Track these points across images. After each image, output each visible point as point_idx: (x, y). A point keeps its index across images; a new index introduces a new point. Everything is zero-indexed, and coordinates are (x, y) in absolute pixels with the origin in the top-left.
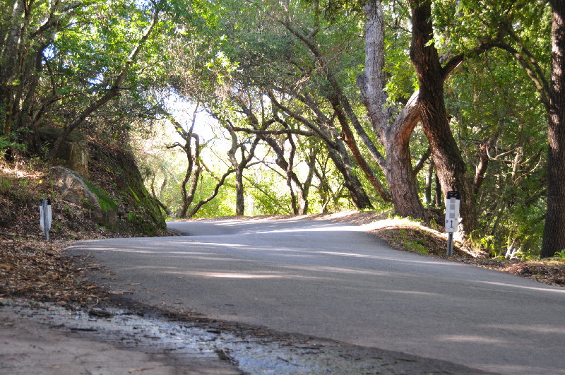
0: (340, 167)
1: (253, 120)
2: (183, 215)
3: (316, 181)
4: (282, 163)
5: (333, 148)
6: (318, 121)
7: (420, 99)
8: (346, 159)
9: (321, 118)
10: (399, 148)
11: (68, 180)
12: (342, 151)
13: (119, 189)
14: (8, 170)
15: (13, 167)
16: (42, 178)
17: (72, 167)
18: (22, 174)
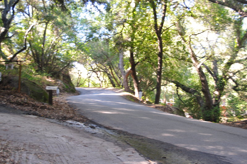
4: (98, 77)
8: (111, 77)
10: (126, 78)
11: (59, 82)
12: (110, 75)
13: (68, 83)
14: (47, 80)
15: (48, 79)
16: (54, 81)
17: (59, 79)
18: (50, 80)
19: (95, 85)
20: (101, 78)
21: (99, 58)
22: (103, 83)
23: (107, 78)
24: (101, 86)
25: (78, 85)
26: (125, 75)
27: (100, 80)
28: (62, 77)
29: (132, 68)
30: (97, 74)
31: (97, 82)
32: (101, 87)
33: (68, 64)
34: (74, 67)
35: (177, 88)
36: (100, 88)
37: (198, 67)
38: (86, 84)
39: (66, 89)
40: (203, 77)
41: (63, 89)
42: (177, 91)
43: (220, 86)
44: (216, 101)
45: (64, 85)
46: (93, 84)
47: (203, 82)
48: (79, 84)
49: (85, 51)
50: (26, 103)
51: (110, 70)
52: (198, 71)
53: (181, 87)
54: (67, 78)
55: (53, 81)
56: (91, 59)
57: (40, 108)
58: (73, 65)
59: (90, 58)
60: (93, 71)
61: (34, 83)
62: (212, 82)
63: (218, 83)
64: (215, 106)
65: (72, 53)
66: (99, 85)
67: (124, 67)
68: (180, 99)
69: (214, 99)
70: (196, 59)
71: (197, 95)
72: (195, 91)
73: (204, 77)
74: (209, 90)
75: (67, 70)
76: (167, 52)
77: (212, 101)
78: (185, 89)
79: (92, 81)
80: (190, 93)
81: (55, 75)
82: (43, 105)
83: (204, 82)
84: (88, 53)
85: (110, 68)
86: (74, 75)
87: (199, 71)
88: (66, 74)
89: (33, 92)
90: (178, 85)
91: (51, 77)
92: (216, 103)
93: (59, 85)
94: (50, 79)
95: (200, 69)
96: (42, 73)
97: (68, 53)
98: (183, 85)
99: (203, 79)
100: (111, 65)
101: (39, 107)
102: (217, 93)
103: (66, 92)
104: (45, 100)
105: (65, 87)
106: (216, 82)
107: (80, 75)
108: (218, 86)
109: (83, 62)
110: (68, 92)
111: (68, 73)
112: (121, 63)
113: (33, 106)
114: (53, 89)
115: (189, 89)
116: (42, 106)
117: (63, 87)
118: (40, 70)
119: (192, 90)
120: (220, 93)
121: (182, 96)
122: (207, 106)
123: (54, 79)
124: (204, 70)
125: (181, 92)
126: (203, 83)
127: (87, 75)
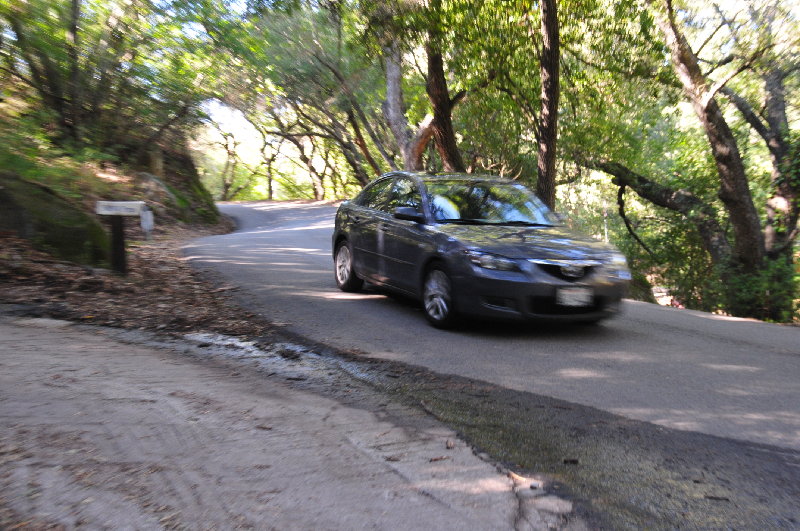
0: (351, 162)
1: (281, 125)
2: (224, 198)
3: (329, 171)
4: (305, 160)
5: (346, 148)
6: (333, 126)
7: (433, 123)
8: (358, 157)
9: (335, 124)
10: (415, 160)
11: (151, 184)
12: (354, 151)
13: (188, 187)
14: (101, 175)
15: (105, 172)
16: (130, 182)
17: (152, 172)
18: (114, 178)
19: (293, 190)
20: (318, 164)
21: (303, 80)
22: (327, 181)
23: (342, 160)
24: (321, 192)
25: (226, 192)
26: (411, 145)
27: (312, 169)
28: (159, 164)
29: (437, 116)
30: (301, 148)
31: (302, 177)
32: (319, 197)
33: (183, 108)
34: (208, 124)
35: (622, 191)
36: (317, 199)
37: (704, 102)
38: (260, 188)
39: (177, 212)
40: (723, 143)
41: (168, 212)
42: (621, 203)
43: (794, 177)
44: (779, 236)
45: (172, 196)
46: (288, 188)
47: (724, 163)
48: (229, 191)
49: (246, 55)
50: (17, 271)
51: (351, 131)
52: (702, 119)
53: (634, 187)
54: (183, 168)
55: (126, 179)
56: (272, 87)
57: (75, 290)
58: (200, 114)
59: (268, 81)
60: (285, 133)
61: (46, 190)
62: (760, 162)
63: (787, 164)
64: (773, 255)
65: (192, 62)
66: (311, 192)
67: (407, 115)
68: (631, 234)
69: (768, 230)
70: (694, 71)
71: (701, 215)
72: (692, 201)
73: (728, 141)
74: (749, 194)
75: (180, 137)
76: (576, 47)
77: (763, 237)
78: (651, 193)
79: (282, 175)
80: (673, 207)
81: (133, 154)
82: (88, 278)
83: (731, 164)
84: (261, 64)
85: (351, 119)
86: (209, 153)
87: (709, 120)
88: (178, 149)
89: (43, 226)
90: (623, 178)
91: (117, 164)
92: (780, 246)
93: (150, 193)
94: (114, 174)
95: (712, 112)
96: (76, 151)
97: (177, 63)
98: (642, 180)
99: (723, 150)
100: (353, 109)
101: (75, 286)
102: (781, 204)
103: (180, 223)
104: (97, 257)
105: (177, 203)
106: (778, 162)
107: (232, 154)
108: (788, 175)
109: (243, 99)
110: (186, 222)
111: (184, 147)
112: (394, 100)
113: (49, 280)
114: (124, 213)
115: (669, 192)
116: (86, 281)
117: (167, 204)
118: (67, 138)
119: (679, 195)
120: (794, 204)
121: (639, 222)
122: (742, 260)
123: (127, 174)
124: (731, 115)
125: (635, 205)
126: (724, 167)
127: (262, 150)
